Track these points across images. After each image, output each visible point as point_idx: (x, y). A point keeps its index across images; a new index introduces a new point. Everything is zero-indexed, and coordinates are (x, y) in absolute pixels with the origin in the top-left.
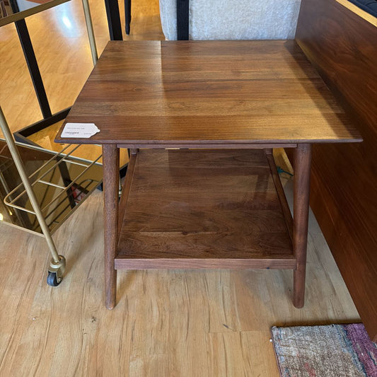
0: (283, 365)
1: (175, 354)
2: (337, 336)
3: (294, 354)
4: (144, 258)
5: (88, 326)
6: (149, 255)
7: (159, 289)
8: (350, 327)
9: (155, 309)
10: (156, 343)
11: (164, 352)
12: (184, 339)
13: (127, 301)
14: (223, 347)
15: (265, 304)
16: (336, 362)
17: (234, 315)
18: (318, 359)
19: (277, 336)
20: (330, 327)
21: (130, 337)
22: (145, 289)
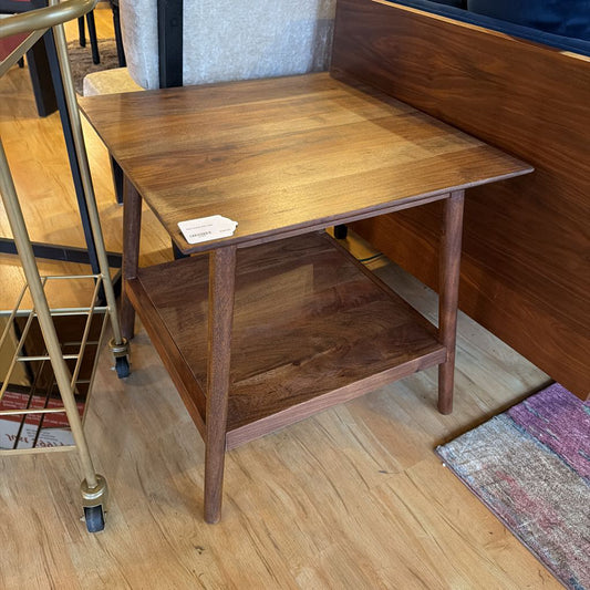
0: (476, 485)
1: (346, 538)
2: (507, 427)
3: (479, 467)
4: (266, 415)
5: (198, 562)
6: (269, 409)
7: (266, 465)
8: (511, 411)
9: (279, 492)
10: (313, 535)
11: (331, 542)
12: (343, 512)
13: (232, 500)
14: (397, 499)
15: (409, 425)
16: (523, 456)
17: (384, 455)
18: (505, 461)
19: (448, 455)
20: (493, 420)
21: (272, 546)
22: (246, 473)
